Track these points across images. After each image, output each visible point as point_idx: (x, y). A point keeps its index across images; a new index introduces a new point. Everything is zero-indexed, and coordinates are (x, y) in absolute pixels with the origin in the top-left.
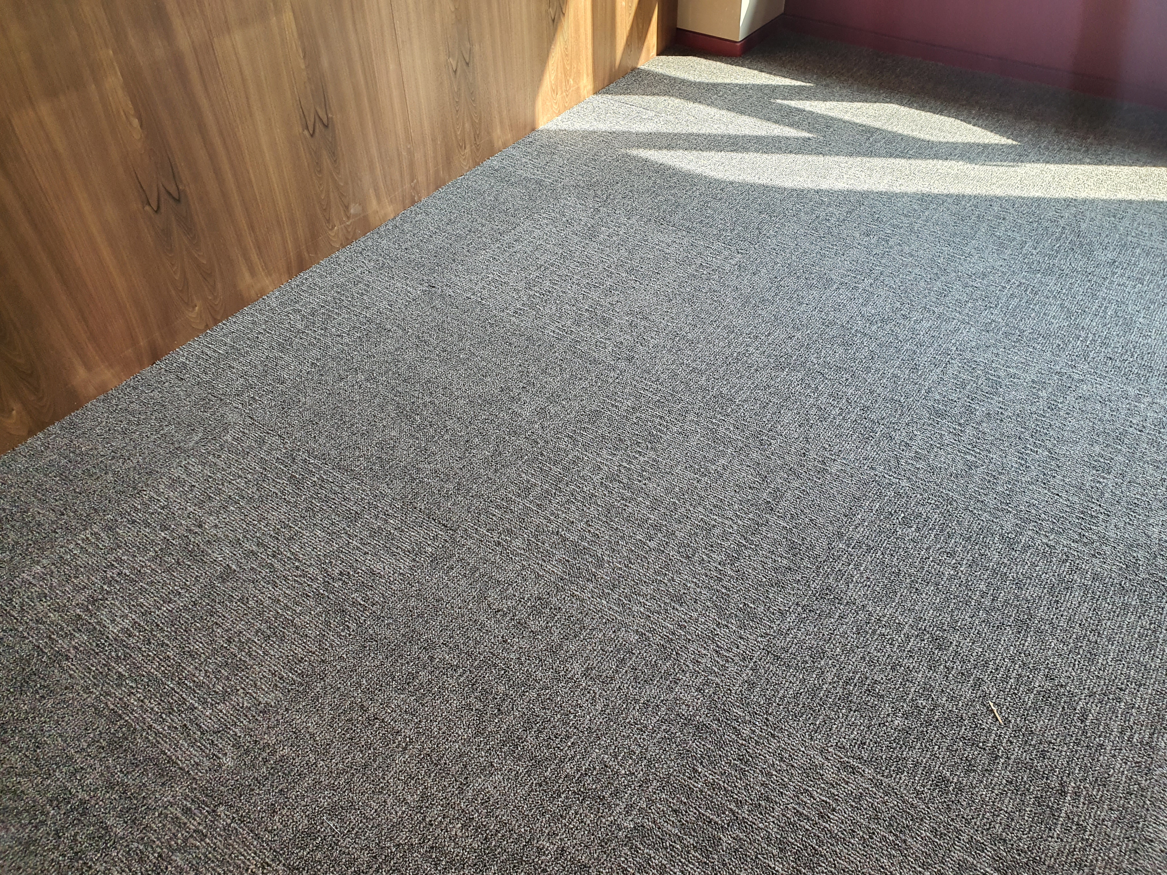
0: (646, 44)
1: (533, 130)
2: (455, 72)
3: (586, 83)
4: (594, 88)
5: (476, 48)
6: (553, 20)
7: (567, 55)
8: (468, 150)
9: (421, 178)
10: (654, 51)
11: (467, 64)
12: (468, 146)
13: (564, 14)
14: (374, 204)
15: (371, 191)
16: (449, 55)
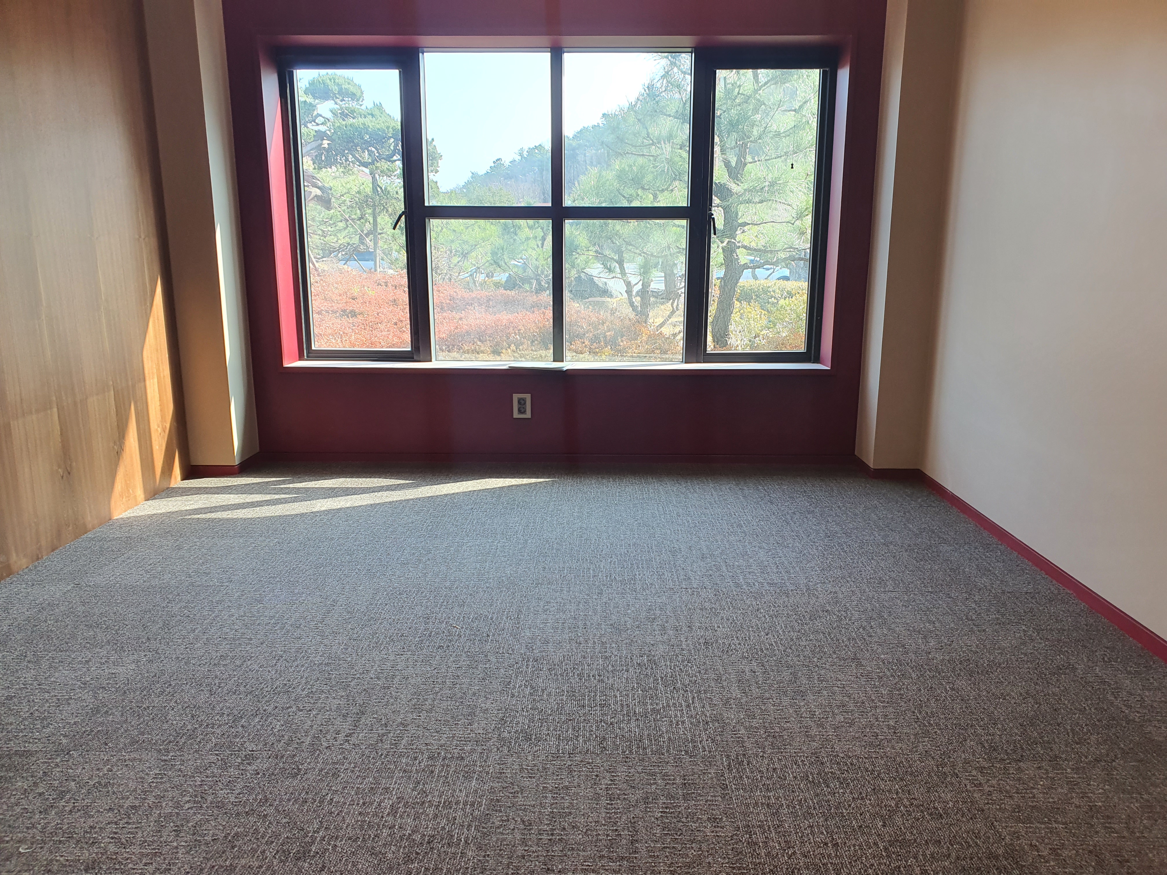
0: (173, 473)
1: (110, 519)
2: (62, 477)
3: (140, 493)
4: (145, 497)
5: (74, 464)
6: (117, 453)
7: (127, 474)
8: (70, 528)
9: (43, 543)
10: (179, 478)
11: (69, 473)
12: (71, 525)
13: (123, 450)
14: (14, 557)
15: (13, 548)
16: (59, 467)
